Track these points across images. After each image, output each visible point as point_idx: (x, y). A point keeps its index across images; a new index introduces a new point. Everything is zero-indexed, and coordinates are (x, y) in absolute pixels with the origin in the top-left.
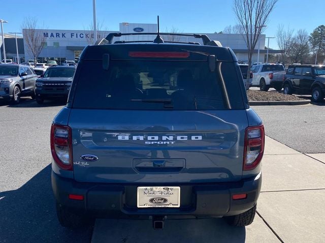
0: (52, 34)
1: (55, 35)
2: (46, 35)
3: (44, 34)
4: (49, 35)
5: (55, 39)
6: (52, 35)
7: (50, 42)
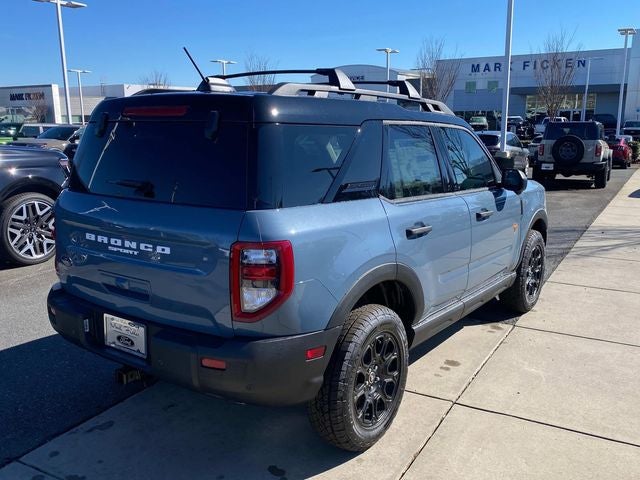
0: (487, 65)
1: (492, 67)
2: (475, 68)
3: (473, 66)
4: (482, 67)
5: (492, 75)
6: (487, 68)
7: (481, 81)
